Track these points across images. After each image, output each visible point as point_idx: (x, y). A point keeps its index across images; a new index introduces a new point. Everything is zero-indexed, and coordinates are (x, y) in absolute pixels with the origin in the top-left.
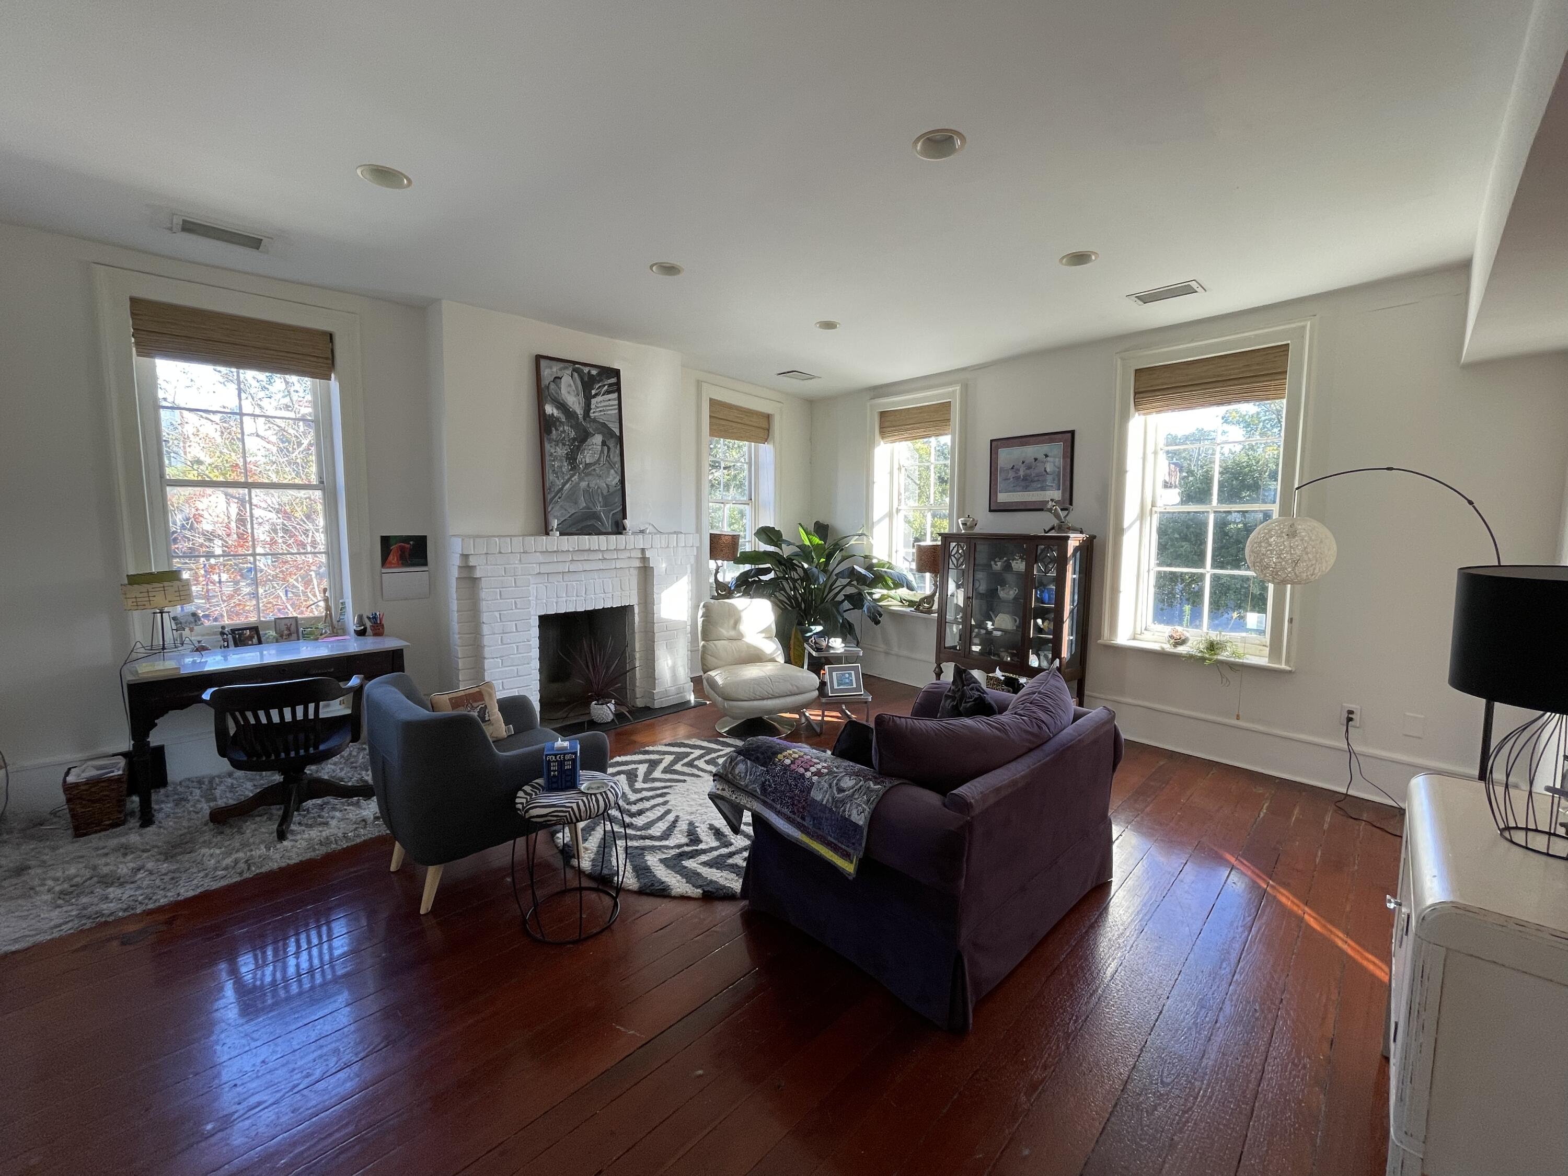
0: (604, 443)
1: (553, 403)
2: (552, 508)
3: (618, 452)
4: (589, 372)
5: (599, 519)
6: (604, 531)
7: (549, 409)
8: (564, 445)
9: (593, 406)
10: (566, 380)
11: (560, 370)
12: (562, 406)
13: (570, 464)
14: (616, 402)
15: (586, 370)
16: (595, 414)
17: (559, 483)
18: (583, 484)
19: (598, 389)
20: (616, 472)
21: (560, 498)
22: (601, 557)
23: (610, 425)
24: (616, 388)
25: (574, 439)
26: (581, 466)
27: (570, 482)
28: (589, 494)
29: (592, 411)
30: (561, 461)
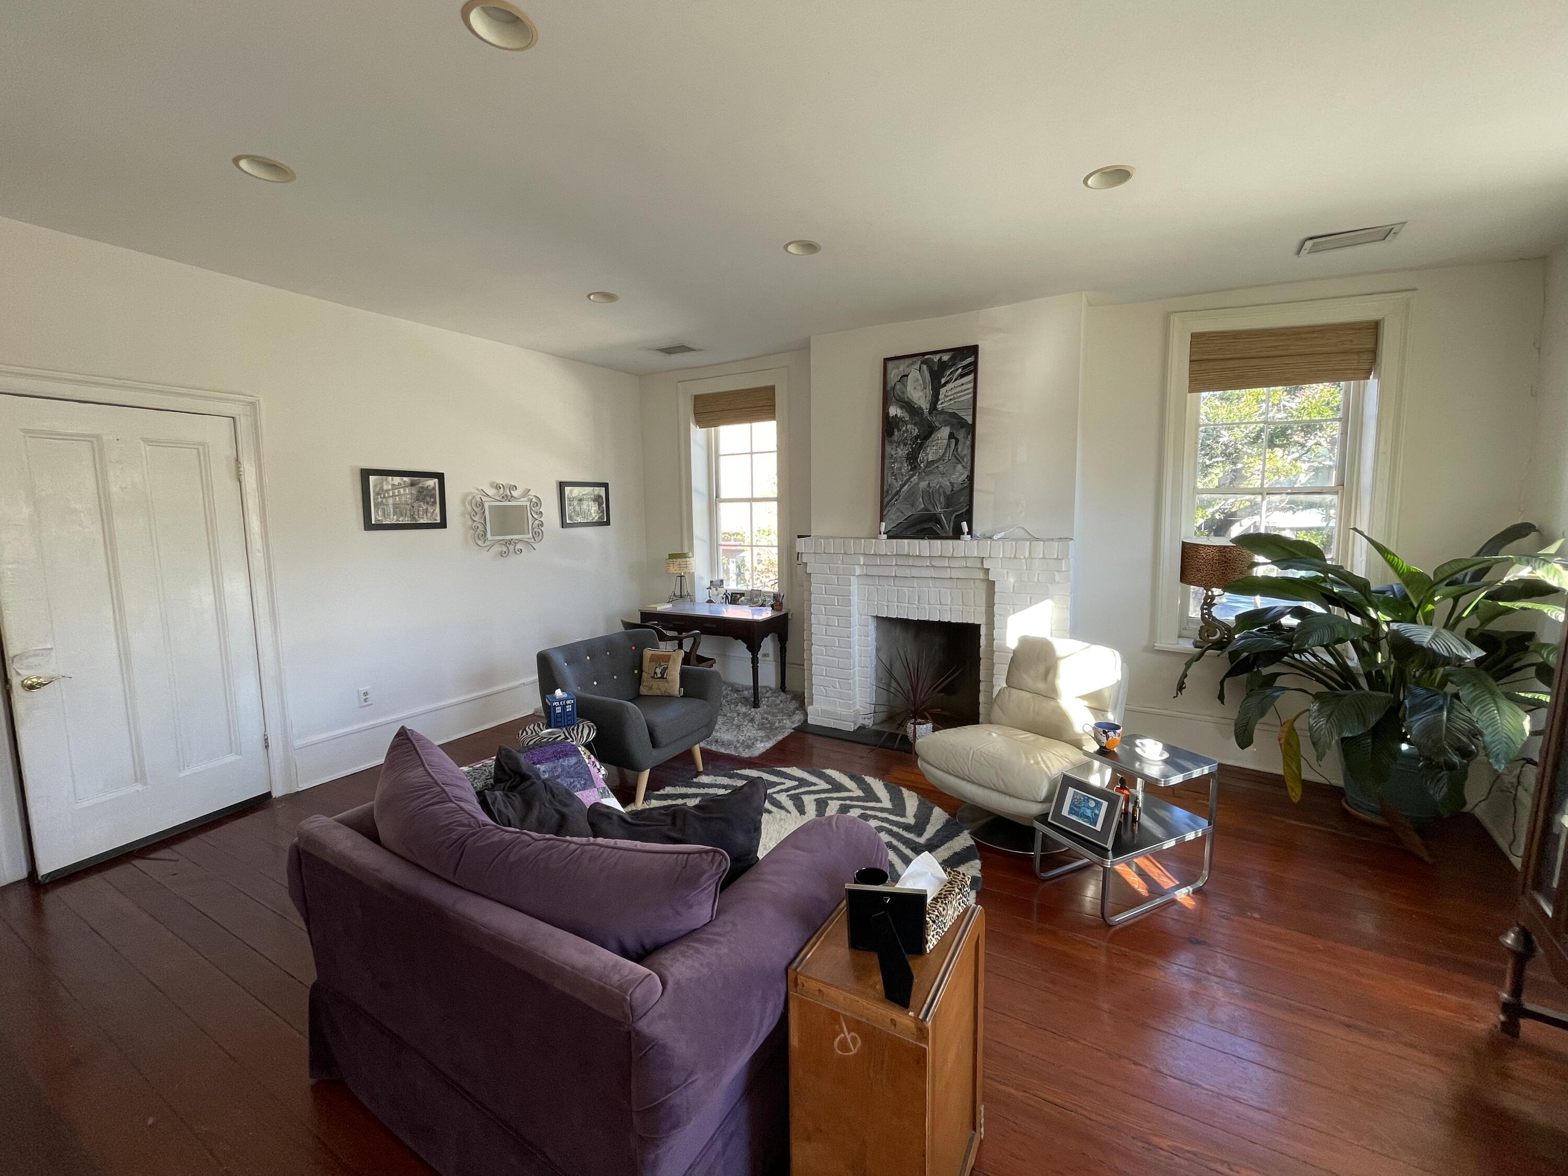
0: (951, 436)
1: (897, 404)
2: (888, 511)
3: (968, 443)
4: (941, 358)
5: (938, 521)
6: (944, 535)
7: (894, 411)
8: (905, 444)
9: (941, 397)
10: (914, 374)
11: (908, 367)
12: (908, 406)
13: (910, 464)
14: (972, 385)
15: (936, 358)
16: (943, 405)
17: (897, 485)
18: (923, 485)
19: (949, 375)
20: (964, 467)
21: (897, 500)
22: (928, 564)
23: (961, 414)
24: (973, 369)
25: (917, 437)
26: (922, 465)
27: (909, 483)
28: (929, 495)
29: (940, 402)
30: (901, 462)
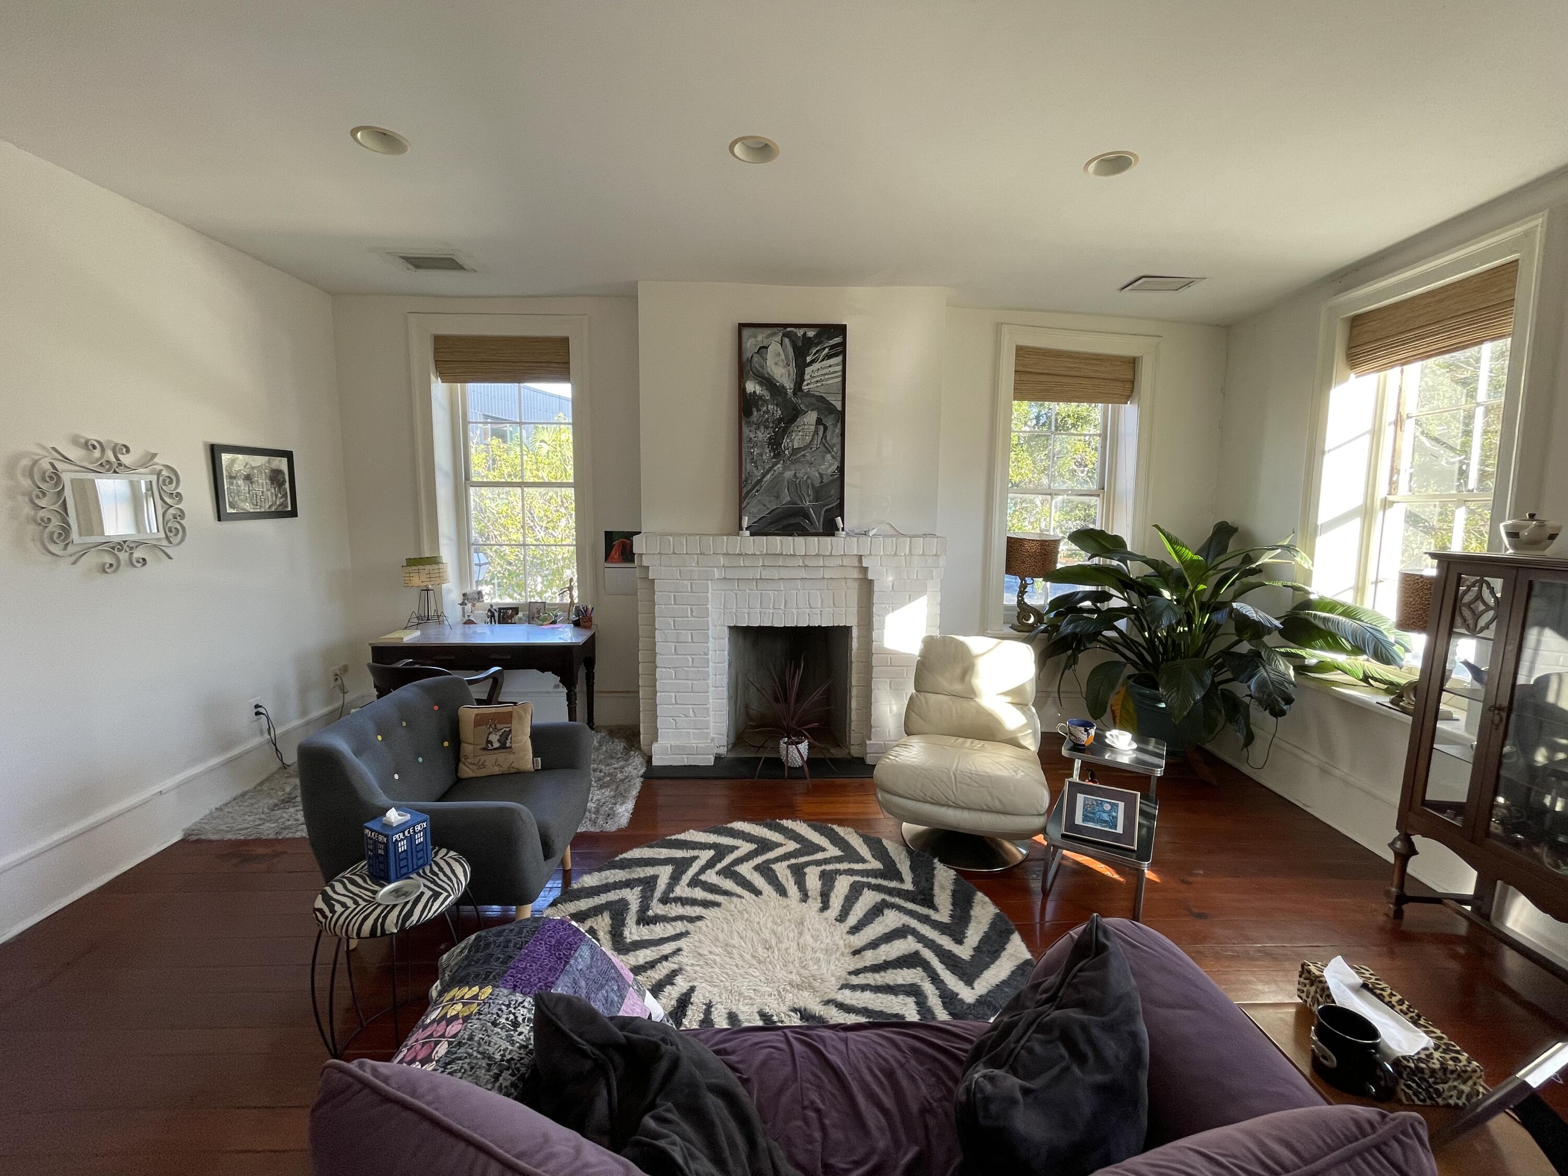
0: (819, 422)
1: (755, 379)
2: (748, 503)
3: (838, 431)
4: (805, 334)
5: (807, 516)
6: (813, 531)
7: (751, 387)
8: (766, 427)
9: (807, 377)
10: (774, 348)
11: (767, 337)
12: (768, 382)
13: (773, 450)
14: (840, 368)
15: (800, 332)
16: (809, 387)
17: (758, 474)
18: (789, 474)
19: (815, 354)
20: (833, 457)
21: (757, 491)
22: (801, 564)
23: (830, 398)
24: (840, 350)
25: (780, 420)
26: (787, 452)
27: (772, 472)
28: (795, 485)
29: (805, 383)
30: (762, 447)
